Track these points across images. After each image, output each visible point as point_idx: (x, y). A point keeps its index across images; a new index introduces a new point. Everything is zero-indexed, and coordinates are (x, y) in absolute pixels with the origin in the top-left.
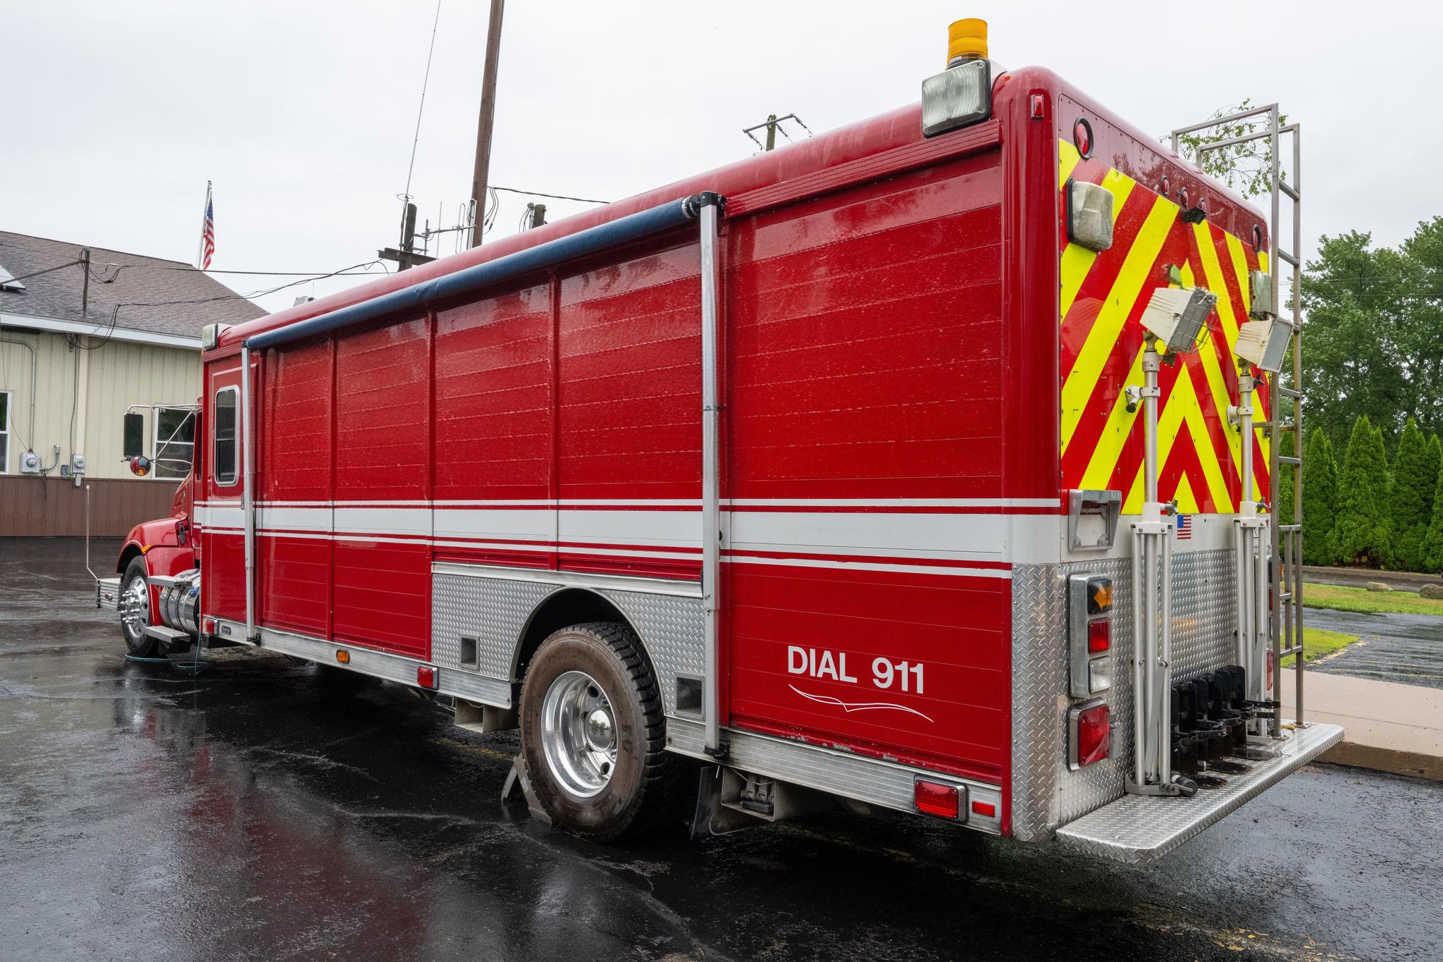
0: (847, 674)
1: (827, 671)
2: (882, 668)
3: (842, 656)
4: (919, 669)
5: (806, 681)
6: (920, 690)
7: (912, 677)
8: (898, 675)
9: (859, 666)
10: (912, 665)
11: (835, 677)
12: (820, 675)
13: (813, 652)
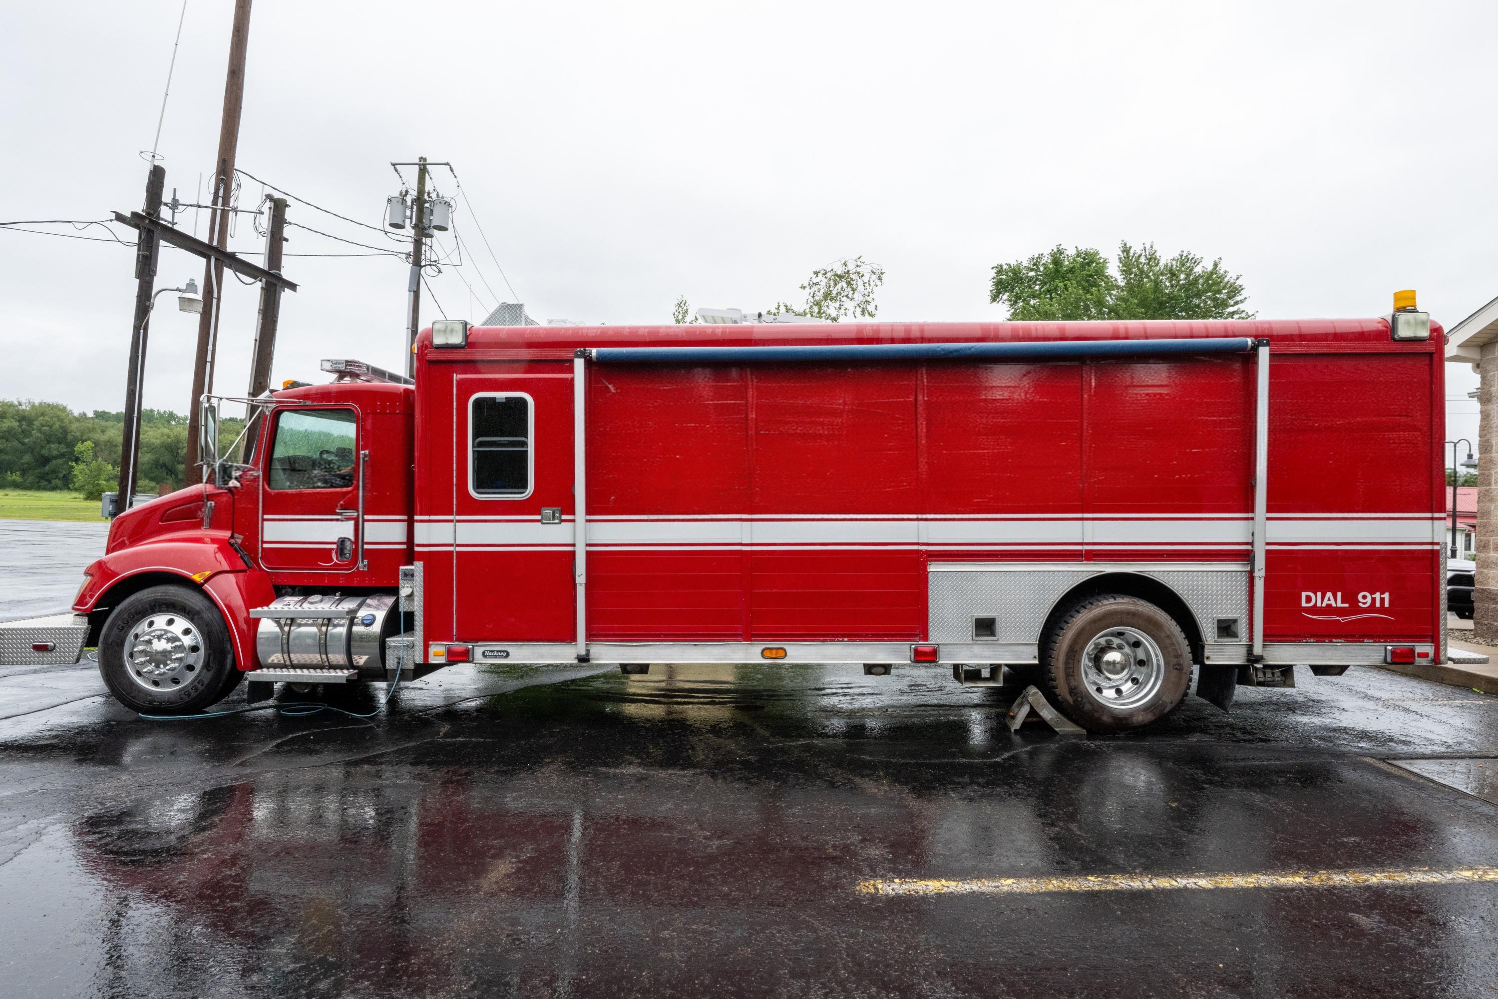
0: (1342, 602)
1: (1329, 602)
2: (1364, 597)
3: (1339, 594)
4: (1386, 596)
5: (1315, 610)
6: (1387, 605)
7: (1382, 600)
8: (1374, 600)
9: (1350, 598)
10: (1382, 593)
11: (1334, 605)
12: (1324, 605)
13: (1319, 594)
